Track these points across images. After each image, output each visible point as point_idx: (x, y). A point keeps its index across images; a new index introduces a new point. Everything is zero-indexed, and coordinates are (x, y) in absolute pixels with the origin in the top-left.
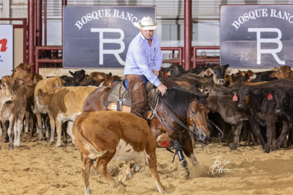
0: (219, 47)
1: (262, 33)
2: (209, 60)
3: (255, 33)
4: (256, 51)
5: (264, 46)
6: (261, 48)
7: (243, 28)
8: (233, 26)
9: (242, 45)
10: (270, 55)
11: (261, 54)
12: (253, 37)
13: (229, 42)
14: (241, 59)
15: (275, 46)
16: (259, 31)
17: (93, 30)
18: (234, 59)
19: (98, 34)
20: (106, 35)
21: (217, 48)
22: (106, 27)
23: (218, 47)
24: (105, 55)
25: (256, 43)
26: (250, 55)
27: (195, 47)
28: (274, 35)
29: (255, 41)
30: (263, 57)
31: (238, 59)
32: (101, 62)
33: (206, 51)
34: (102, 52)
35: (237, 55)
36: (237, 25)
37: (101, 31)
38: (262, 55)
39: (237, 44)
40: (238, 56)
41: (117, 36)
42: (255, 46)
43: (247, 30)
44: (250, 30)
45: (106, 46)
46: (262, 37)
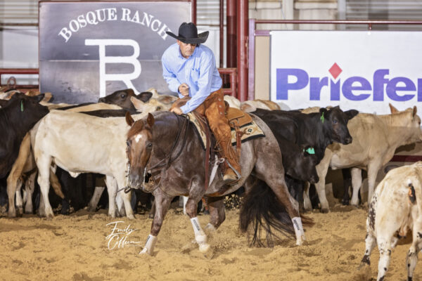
0: (38, 69)
1: (107, 48)
3: (97, 48)
4: (98, 77)
5: (111, 68)
6: (107, 73)
7: (77, 39)
8: (61, 36)
9: (75, 67)
10: (122, 83)
11: (107, 82)
12: (93, 53)
13: (54, 62)
14: (73, 91)
15: (129, 68)
16: (102, 44)
18: (63, 90)
21: (35, 71)
23: (35, 69)
25: (99, 63)
26: (89, 83)
28: (128, 51)
29: (96, 61)
30: (109, 86)
31: (68, 91)
33: (16, 76)
35: (67, 83)
36: (68, 35)
39: (67, 66)
40: (69, 85)
42: (96, 68)
43: (84, 42)
44: (88, 42)
46: (107, 54)
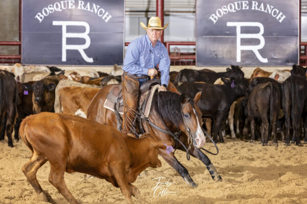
0: (195, 42)
1: (242, 28)
2: (184, 57)
3: (235, 28)
4: (236, 48)
5: (245, 42)
6: (242, 44)
7: (222, 22)
8: (211, 20)
9: (221, 41)
10: (252, 52)
11: (241, 51)
12: (232, 32)
13: (205, 38)
14: (219, 57)
15: (257, 42)
16: (238, 25)
17: (55, 23)
18: (212, 56)
19: (60, 27)
20: (70, 29)
21: (193, 44)
22: (70, 20)
23: (193, 42)
24: (68, 51)
25: (236, 38)
26: (230, 52)
27: (168, 42)
28: (256, 30)
29: (234, 37)
30: (244, 54)
31: (215, 57)
32: (64, 59)
33: (179, 47)
34: (65, 47)
35: (214, 52)
36: (215, 19)
37: (64, 24)
38: (243, 52)
39: (215, 40)
40: (216, 53)
41: (81, 30)
42: (234, 41)
43: (226, 24)
44: (229, 24)
45: (70, 41)
46: (242, 32)
